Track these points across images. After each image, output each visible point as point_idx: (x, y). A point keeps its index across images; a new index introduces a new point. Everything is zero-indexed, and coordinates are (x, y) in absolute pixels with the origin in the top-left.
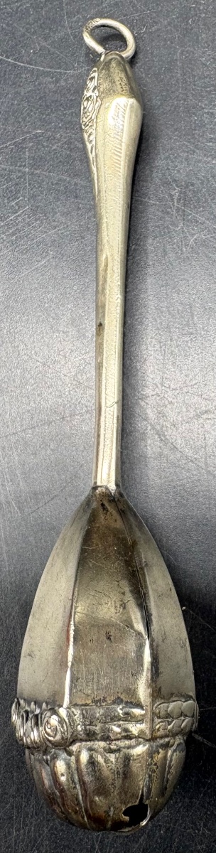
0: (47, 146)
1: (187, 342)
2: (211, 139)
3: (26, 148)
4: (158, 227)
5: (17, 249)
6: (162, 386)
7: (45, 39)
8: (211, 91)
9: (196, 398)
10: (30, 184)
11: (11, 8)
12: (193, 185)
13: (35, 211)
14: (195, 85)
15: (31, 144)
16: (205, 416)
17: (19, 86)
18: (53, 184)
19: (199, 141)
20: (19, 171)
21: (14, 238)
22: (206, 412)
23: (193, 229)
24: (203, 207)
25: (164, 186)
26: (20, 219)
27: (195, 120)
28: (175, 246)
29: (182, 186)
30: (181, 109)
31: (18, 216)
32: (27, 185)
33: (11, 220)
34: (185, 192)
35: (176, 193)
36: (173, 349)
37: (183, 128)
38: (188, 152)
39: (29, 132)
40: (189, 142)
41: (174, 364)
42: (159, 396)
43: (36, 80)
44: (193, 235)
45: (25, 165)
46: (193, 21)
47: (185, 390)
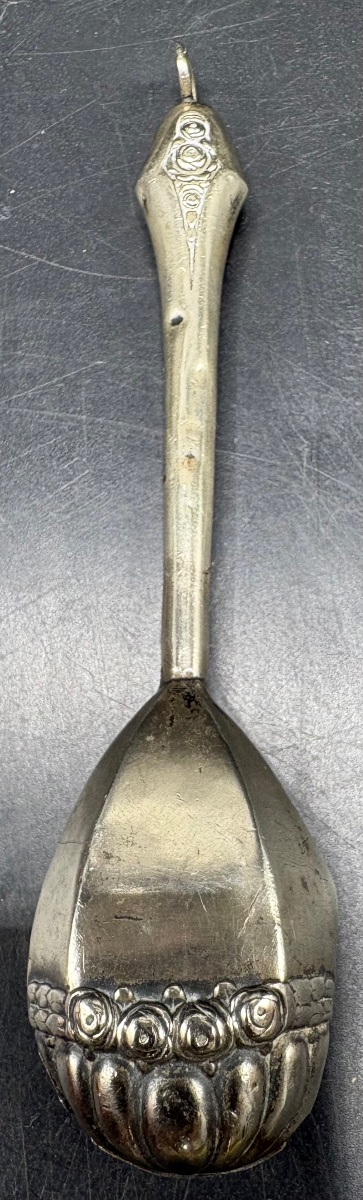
0: (113, 384)
1: (335, 666)
2: (352, 371)
3: (81, 386)
4: (282, 497)
5: (75, 533)
6: (302, 733)
7: (104, 234)
8: (346, 304)
9: (353, 748)
10: (89, 438)
11: (53, 193)
12: (328, 436)
13: (98, 476)
14: (323, 296)
15: (88, 381)
17: (69, 299)
19: (334, 375)
20: (72, 420)
21: (68, 516)
23: (334, 501)
24: (346, 468)
25: (286, 439)
26: (76, 488)
27: (328, 345)
28: (308, 525)
29: (314, 438)
30: (306, 329)
31: (74, 484)
32: (85, 439)
33: (63, 491)
34: (318, 448)
35: (305, 449)
36: (314, 676)
37: (309, 356)
38: (318, 390)
39: (86, 364)
40: (319, 376)
41: (316, 699)
42: (298, 748)
43: (92, 290)
44: (333, 509)
45: (80, 412)
47: (337, 738)
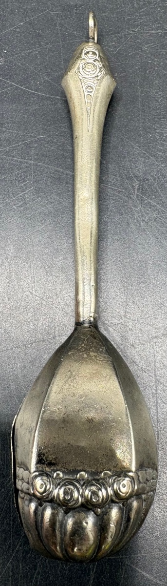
16: (155, 340)
18: (51, 173)
22: (156, 337)
46: (150, 72)
